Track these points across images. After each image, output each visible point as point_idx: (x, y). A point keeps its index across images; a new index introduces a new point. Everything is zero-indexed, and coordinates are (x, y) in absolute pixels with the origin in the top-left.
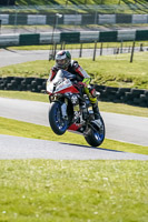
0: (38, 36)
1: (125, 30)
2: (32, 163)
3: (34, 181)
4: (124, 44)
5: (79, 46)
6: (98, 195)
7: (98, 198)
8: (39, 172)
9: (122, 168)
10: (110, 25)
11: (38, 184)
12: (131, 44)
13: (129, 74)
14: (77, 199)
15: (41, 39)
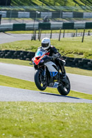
0: (25, 25)
1: (79, 22)
2: (21, 104)
3: (22, 115)
4: (78, 30)
5: (50, 31)
6: (62, 125)
7: (62, 126)
8: (26, 109)
9: (77, 108)
10: (69, 19)
11: (24, 117)
12: (83, 31)
13: (81, 49)
14: (49, 127)
15: (27, 27)
